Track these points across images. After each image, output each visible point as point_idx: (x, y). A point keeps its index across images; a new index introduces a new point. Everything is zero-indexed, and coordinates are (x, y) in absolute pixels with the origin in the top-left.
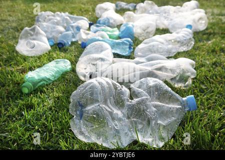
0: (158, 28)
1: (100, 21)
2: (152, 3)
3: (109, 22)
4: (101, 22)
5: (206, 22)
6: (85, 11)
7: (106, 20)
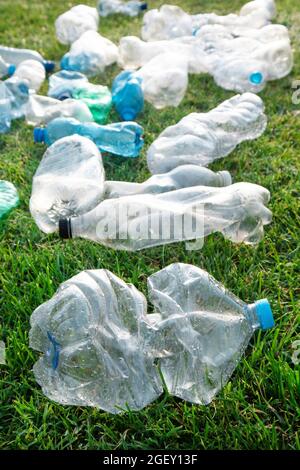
0: (191, 72)
1: (67, 60)
2: (178, 11)
3: (87, 63)
4: (71, 63)
5: (289, 60)
6: (32, 22)
7: (81, 59)
